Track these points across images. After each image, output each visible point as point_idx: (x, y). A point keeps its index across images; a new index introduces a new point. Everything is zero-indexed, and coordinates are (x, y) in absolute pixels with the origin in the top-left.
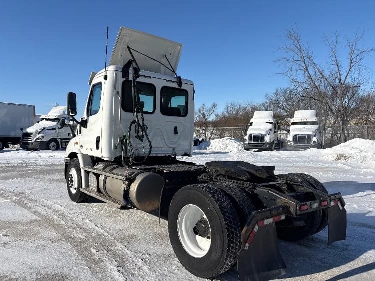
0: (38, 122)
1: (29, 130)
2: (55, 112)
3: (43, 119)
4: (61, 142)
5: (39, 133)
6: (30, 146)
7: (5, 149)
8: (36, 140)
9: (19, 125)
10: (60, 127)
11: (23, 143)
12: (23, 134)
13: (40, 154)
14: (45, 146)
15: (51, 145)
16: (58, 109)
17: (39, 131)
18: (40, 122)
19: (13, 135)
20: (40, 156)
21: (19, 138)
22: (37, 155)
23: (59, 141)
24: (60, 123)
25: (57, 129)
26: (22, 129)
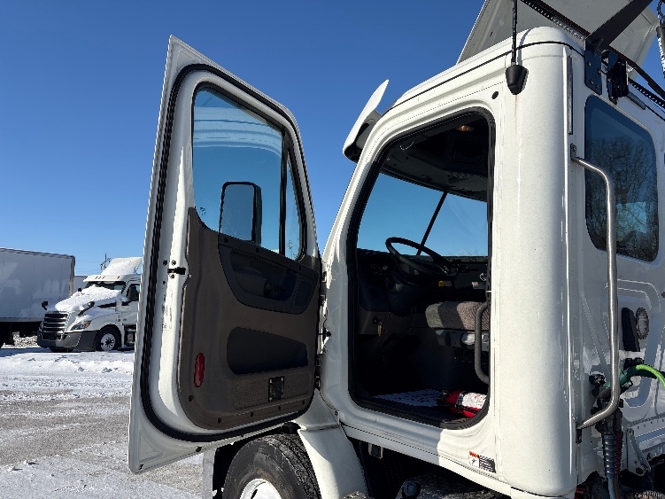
0: (80, 290)
1: (61, 307)
2: (117, 269)
3: (91, 283)
4: (127, 333)
5: (81, 313)
6: (59, 342)
7: (4, 346)
8: (74, 328)
9: (40, 295)
10: (125, 300)
11: (46, 336)
12: (47, 315)
13: (83, 364)
14: (91, 342)
15: (104, 340)
16: (122, 263)
17: (82, 309)
18: (84, 291)
19: (24, 315)
20: (81, 369)
21: (37, 324)
22: (75, 367)
23: (122, 330)
24: (125, 292)
25: (119, 306)
26: (45, 304)
